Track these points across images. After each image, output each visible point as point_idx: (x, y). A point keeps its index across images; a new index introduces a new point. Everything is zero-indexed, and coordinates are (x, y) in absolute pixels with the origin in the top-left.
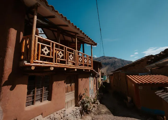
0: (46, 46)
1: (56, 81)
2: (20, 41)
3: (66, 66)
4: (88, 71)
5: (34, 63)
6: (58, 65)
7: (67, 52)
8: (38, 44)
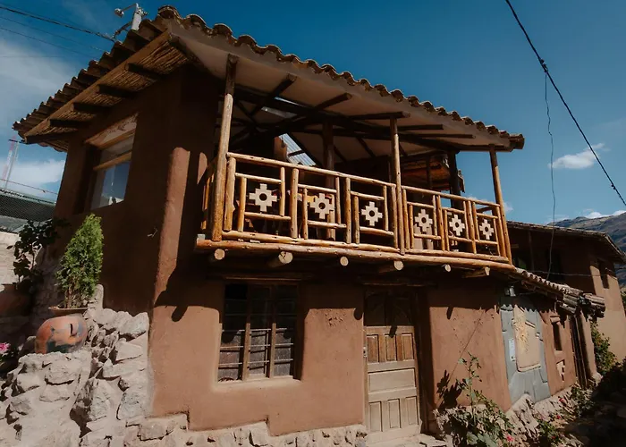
0: (264, 182)
1: (319, 306)
2: (199, 178)
3: (350, 248)
4: (478, 274)
5: (224, 238)
6: (312, 245)
7: (353, 197)
8: (238, 180)
